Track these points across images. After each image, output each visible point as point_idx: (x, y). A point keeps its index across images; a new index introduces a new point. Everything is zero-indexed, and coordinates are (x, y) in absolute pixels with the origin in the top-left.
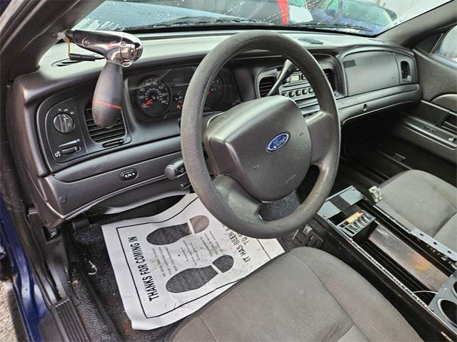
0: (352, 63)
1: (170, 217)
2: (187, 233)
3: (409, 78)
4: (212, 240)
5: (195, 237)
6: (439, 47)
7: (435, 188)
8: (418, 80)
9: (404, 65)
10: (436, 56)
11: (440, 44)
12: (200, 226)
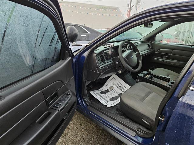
0: (137, 46)
1: (103, 88)
2: (109, 91)
3: (150, 47)
4: (115, 91)
5: (111, 92)
6: (155, 40)
7: (164, 70)
8: (152, 48)
9: (148, 45)
10: (155, 42)
11: (155, 39)
12: (111, 89)
